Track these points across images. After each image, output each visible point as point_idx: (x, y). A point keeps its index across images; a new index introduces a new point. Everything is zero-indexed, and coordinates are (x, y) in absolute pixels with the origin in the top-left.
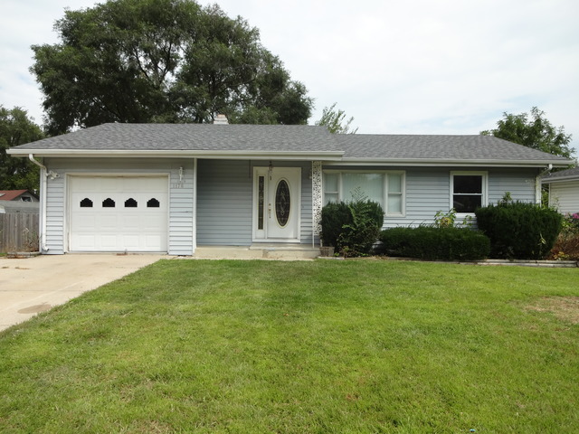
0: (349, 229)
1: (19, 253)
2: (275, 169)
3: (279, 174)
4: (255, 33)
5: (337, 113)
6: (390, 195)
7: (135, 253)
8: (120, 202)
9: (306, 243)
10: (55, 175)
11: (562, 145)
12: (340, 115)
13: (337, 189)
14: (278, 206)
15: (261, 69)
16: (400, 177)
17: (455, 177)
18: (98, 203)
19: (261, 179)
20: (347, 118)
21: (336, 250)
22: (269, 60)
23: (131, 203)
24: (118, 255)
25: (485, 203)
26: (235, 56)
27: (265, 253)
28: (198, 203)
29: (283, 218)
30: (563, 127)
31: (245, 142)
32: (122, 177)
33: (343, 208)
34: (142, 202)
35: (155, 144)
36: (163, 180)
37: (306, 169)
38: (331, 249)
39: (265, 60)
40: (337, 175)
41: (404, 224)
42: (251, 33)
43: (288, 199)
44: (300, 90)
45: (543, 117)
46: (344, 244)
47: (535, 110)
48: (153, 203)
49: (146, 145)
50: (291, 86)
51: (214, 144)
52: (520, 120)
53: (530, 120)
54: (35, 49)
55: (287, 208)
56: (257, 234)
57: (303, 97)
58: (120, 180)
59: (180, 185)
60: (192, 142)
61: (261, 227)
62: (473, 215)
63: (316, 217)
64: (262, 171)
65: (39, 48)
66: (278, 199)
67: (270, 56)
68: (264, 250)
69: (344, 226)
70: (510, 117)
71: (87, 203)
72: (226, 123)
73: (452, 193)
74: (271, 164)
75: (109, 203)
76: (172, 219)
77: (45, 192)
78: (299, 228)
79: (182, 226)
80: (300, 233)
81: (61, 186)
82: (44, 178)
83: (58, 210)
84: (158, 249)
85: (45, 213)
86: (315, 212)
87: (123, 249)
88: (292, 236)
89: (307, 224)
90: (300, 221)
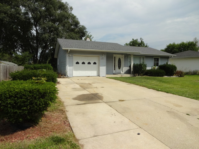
1: (64, 77)
3: (118, 56)
8: (86, 63)
10: (70, 55)
12: (91, 36)
17: (154, 58)
18: (80, 63)
19: (115, 57)
23: (89, 63)
25: (159, 64)
27: (122, 75)
29: (119, 67)
30: (147, 44)
34: (92, 63)
36: (97, 57)
37: (125, 55)
43: (120, 62)
47: (141, 39)
48: (95, 63)
56: (114, 71)
58: (86, 57)
61: (115, 70)
62: (158, 67)
64: (114, 55)
66: (118, 62)
71: (77, 63)
75: (83, 63)
76: (101, 68)
77: (68, 60)
78: (124, 70)
79: (103, 69)
80: (124, 71)
81: (72, 58)
82: (68, 56)
83: (71, 65)
84: (96, 75)
85: (68, 65)
86: (131, 66)
87: (89, 75)
88: (121, 72)
89: (125, 69)
90: (124, 68)
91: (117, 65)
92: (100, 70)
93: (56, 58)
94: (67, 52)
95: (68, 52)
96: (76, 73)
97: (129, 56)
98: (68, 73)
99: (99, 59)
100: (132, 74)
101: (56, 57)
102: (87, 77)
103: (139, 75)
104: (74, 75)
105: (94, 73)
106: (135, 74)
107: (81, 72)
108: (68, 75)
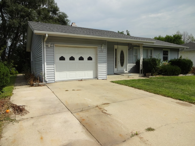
1: (40, 83)
2: (119, 46)
7: (85, 80)
8: (77, 58)
10: (49, 45)
14: (121, 60)
17: (163, 51)
23: (81, 59)
24: (78, 81)
25: (169, 58)
32: (77, 47)
34: (86, 58)
48: (90, 59)
55: (124, 60)
56: (115, 70)
64: (116, 47)
68: (128, 75)
73: (163, 56)
75: (72, 59)
76: (99, 65)
77: (45, 53)
78: (128, 67)
79: (103, 68)
80: (128, 69)
81: (53, 50)
82: (45, 46)
83: (51, 62)
84: (92, 77)
85: (45, 63)
86: (141, 62)
87: (81, 78)
88: (125, 70)
89: (130, 66)
90: (128, 64)
91: (119, 60)
92: (99, 69)
93: (28, 51)
94: (44, 39)
95: (46, 39)
96: (60, 76)
97: (134, 48)
98: (46, 76)
99: (97, 52)
100: (141, 73)
101: (30, 51)
103: (152, 75)
104: (56, 80)
105: (90, 74)
106: (147, 74)
107: (68, 73)
108: (47, 80)
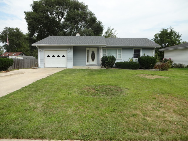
0: (107, 62)
2: (91, 48)
3: (92, 49)
4: (87, 6)
5: (111, 29)
6: (118, 54)
7: (60, 68)
8: (56, 56)
9: (98, 65)
10: (41, 50)
11: (179, 38)
12: (112, 29)
13: (106, 53)
14: (92, 57)
15: (89, 17)
16: (121, 50)
17: (134, 50)
18: (51, 56)
19: (88, 51)
20: (114, 31)
21: (105, 67)
22: (91, 14)
23: (58, 56)
25: (141, 56)
26: (81, 14)
27: (89, 67)
28: (73, 56)
29: (93, 60)
31: (84, 42)
33: (106, 57)
34: (61, 56)
35: (64, 43)
36: (65, 51)
37: (98, 48)
38: (103, 67)
39: (90, 14)
40: (106, 50)
41: (121, 61)
42: (86, 6)
43: (94, 55)
44: (100, 23)
45: (173, 29)
46: (106, 65)
48: (63, 56)
49: (62, 43)
50: (97, 22)
51: (77, 43)
52: (166, 30)
53: (169, 31)
54: (25, 12)
55: (94, 57)
56: (87, 64)
57: (101, 25)
58: (56, 51)
59: (70, 52)
60: (72, 42)
61: (88, 62)
62: (137, 59)
63: (100, 59)
64: (88, 49)
65: (26, 12)
66: (92, 55)
67: (91, 13)
69: (106, 61)
70: (163, 30)
71: (48, 56)
72: (79, 36)
73: (133, 54)
74: (90, 47)
75: (53, 56)
76: (68, 60)
80: (97, 63)
81: (43, 52)
82: (39, 51)
83: (42, 58)
85: (39, 59)
87: (57, 67)
88: (95, 64)
89: (99, 61)
90: (97, 60)
92: (68, 62)
97: (103, 48)
98: (39, 64)
100: (101, 66)
102: (56, 68)
104: (46, 66)
107: (51, 64)
108: (40, 67)
